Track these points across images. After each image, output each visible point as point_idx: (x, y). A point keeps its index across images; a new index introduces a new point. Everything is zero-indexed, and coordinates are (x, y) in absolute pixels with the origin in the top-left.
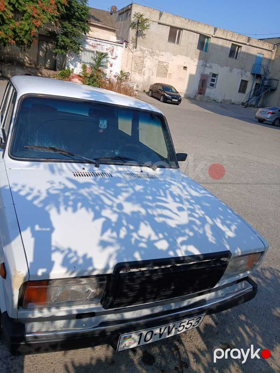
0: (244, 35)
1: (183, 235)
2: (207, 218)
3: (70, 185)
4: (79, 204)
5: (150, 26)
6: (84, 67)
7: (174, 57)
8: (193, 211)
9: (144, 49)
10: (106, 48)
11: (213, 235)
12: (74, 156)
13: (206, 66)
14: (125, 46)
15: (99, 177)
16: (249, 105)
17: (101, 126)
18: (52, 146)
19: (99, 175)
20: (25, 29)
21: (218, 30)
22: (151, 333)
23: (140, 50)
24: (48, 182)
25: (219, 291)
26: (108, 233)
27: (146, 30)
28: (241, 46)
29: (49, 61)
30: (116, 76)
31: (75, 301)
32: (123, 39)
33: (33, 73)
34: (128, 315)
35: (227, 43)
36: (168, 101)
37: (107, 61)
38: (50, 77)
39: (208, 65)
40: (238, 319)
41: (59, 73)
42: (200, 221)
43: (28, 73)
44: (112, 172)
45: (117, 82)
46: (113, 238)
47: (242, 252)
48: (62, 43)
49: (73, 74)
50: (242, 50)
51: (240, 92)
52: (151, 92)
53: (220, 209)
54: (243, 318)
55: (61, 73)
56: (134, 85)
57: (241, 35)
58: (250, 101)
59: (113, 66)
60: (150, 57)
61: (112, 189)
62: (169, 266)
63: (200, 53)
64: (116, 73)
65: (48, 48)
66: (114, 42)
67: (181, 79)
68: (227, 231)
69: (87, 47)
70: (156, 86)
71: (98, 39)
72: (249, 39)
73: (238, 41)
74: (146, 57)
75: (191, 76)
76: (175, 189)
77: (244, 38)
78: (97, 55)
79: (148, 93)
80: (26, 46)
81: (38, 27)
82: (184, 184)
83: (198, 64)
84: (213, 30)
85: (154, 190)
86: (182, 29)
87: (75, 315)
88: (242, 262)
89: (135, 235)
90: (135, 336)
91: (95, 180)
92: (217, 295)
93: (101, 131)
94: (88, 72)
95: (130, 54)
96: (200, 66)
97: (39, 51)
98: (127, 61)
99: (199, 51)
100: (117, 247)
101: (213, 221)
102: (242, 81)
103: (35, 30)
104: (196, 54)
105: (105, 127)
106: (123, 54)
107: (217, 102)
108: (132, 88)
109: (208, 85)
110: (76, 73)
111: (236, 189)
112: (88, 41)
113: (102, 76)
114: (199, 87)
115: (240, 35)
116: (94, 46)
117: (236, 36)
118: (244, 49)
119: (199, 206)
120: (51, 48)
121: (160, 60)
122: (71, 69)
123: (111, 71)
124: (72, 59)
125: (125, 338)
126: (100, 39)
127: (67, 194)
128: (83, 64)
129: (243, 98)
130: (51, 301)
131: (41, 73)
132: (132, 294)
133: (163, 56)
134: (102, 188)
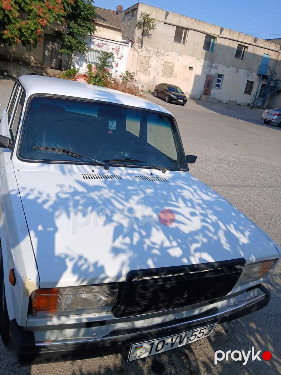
0: (250, 36)
1: (197, 241)
2: (220, 223)
3: (81, 189)
4: (90, 208)
5: (156, 26)
6: (90, 67)
7: (180, 58)
8: (205, 216)
9: (150, 49)
10: (112, 48)
11: (227, 242)
12: (84, 158)
13: (211, 67)
14: (131, 46)
15: (109, 180)
16: (255, 107)
17: (110, 127)
18: (60, 146)
19: (109, 177)
20: (31, 28)
21: (224, 30)
22: (162, 342)
23: (146, 50)
24: (58, 185)
25: (231, 299)
26: (120, 239)
27: (152, 29)
28: (248, 47)
29: (55, 60)
30: (122, 76)
31: (86, 309)
32: (129, 38)
33: (38, 73)
34: (139, 324)
35: (234, 44)
36: (173, 101)
37: (113, 61)
38: (55, 77)
39: (214, 65)
40: (249, 327)
41: (64, 73)
42: (213, 227)
43: (34, 73)
44: (121, 174)
45: (123, 82)
46: (125, 244)
47: (256, 259)
48: (69, 44)
49: (79, 74)
50: (248, 51)
51: (246, 93)
52: (156, 92)
53: (233, 214)
54: (253, 325)
55: (66, 73)
56: (139, 85)
57: (248, 35)
58: (256, 102)
59: (118, 66)
60: (155, 57)
61: (123, 193)
62: (182, 274)
63: (206, 53)
64: (121, 73)
65: (54, 48)
66: (120, 42)
67: (186, 79)
68: (241, 237)
69: (93, 47)
70: (161, 87)
71: (104, 39)
72: (256, 40)
73: (245, 41)
74: (152, 57)
75: (197, 77)
76: (187, 194)
77: (250, 39)
78: (103, 55)
79: (153, 94)
80: (32, 45)
81: (44, 26)
82: (195, 187)
83: (204, 64)
84: (220, 30)
85: (165, 193)
86: (187, 29)
87: (85, 324)
88: (256, 269)
89: (147, 241)
90: (146, 345)
91: (105, 183)
92: (228, 302)
93: (110, 132)
94: (93, 71)
95: (136, 54)
96: (206, 67)
97: (44, 50)
98: (133, 62)
99: (205, 51)
100: (130, 254)
101: (226, 227)
102: (248, 81)
103: (41, 30)
104: (201, 54)
105: (114, 128)
106: (128, 54)
107: (223, 103)
108: (137, 88)
109: (214, 85)
110: (81, 73)
111: (243, 192)
112: (94, 40)
113: (107, 76)
114: (204, 88)
115: (246, 35)
116: (100, 46)
117: (242, 37)
118: (250, 49)
119: (211, 211)
120: (57, 47)
121: (166, 60)
122: (76, 69)
123: (116, 71)
124: (78, 59)
125: (136, 348)
126: (106, 39)
127: (77, 198)
128: (89, 64)
129: (249, 99)
130: (62, 309)
131: (46, 73)
132: (144, 303)
133: (169, 56)
134: (113, 191)
